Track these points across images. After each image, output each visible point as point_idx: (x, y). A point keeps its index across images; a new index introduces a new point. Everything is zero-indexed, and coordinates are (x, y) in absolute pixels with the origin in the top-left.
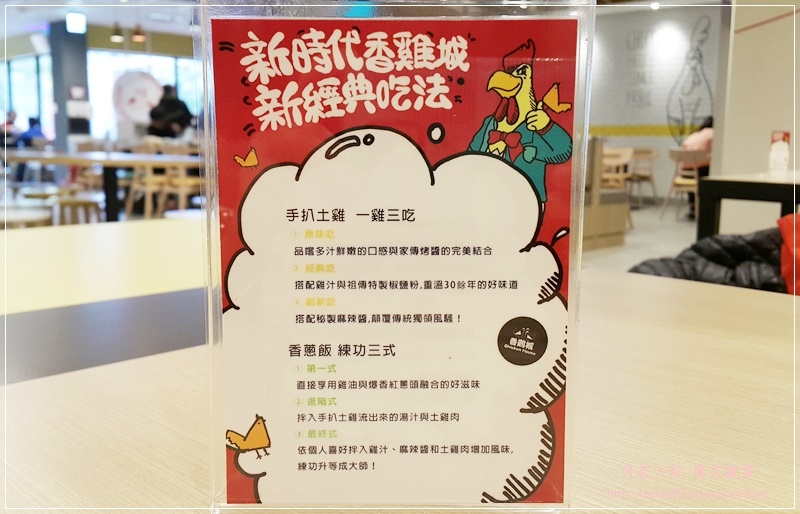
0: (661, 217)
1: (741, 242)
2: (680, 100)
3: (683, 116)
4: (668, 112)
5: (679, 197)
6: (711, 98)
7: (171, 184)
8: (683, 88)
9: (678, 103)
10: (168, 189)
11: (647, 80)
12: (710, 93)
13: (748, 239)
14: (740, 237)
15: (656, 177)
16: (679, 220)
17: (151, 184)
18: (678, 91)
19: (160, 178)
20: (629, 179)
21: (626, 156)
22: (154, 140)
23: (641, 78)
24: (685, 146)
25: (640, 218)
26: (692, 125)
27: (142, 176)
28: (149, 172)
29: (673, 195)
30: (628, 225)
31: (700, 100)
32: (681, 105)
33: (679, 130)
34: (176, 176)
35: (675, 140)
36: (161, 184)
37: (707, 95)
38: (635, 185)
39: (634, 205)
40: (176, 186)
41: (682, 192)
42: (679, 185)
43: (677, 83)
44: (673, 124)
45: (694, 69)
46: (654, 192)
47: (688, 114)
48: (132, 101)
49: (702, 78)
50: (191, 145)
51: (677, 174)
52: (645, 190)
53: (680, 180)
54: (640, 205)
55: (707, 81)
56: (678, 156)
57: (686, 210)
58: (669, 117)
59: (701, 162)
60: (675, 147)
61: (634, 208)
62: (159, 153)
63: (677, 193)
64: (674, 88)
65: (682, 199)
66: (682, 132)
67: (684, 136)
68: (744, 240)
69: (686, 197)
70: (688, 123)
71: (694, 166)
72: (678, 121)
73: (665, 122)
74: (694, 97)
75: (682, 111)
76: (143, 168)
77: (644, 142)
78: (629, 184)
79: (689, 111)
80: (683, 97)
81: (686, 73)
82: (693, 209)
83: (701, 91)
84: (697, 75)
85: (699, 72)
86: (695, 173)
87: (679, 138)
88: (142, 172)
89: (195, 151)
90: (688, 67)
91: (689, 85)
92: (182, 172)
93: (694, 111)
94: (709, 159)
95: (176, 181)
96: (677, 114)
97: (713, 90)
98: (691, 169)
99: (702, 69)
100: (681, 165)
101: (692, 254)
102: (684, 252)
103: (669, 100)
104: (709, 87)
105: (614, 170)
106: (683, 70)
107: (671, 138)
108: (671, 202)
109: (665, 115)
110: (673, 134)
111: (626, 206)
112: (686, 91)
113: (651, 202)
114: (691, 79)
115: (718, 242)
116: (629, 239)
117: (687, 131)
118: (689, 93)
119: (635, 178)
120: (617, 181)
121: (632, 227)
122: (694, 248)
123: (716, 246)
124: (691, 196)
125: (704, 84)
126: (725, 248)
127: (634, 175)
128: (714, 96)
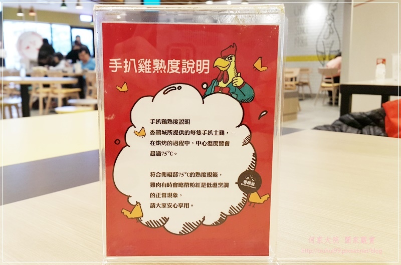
0: (315, 105)
1: (364, 116)
2: (323, 42)
3: (325, 51)
4: (317, 48)
5: (324, 93)
6: (340, 41)
7: (53, 93)
8: (324, 35)
9: (322, 43)
10: (51, 96)
11: (305, 31)
12: (339, 38)
13: (368, 114)
14: (364, 113)
15: (311, 83)
16: (324, 105)
17: (42, 93)
18: (322, 37)
19: (47, 90)
20: (297, 85)
21: (296, 73)
22: (43, 69)
23: (302, 31)
24: (327, 66)
25: (304, 105)
26: (329, 56)
27: (37, 88)
28: (41, 86)
29: (321, 93)
30: (298, 109)
31: (333, 42)
32: (324, 45)
33: (323, 58)
34: (55, 88)
35: (321, 63)
36: (48, 93)
37: (337, 39)
38: (301, 88)
39: (301, 98)
40: (56, 94)
41: (325, 91)
42: (324, 87)
43: (321, 33)
44: (320, 54)
45: (330, 25)
46: (311, 91)
47: (327, 49)
48: (28, 48)
49: (334, 30)
50: (64, 72)
51: (322, 81)
52: (305, 90)
53: (324, 85)
54: (304, 98)
55: (336, 31)
56: (323, 72)
57: (328, 100)
58: (317, 51)
59: (335, 75)
60: (321, 67)
61: (301, 100)
62: (46, 76)
63: (323, 91)
64: (319, 36)
65: (325, 95)
66: (324, 59)
67: (326, 61)
68: (366, 115)
69: (327, 93)
70: (327, 54)
71: (331, 76)
72: (322, 53)
73: (315, 54)
74: (330, 40)
75: (324, 48)
76: (38, 84)
77: (304, 64)
78: (297, 87)
79: (328, 47)
80: (324, 40)
81: (326, 27)
82: (331, 99)
83: (334, 37)
84: (332, 28)
85: (333, 26)
86: (332, 80)
87: (322, 62)
88: (37, 86)
89: (65, 74)
90: (327, 24)
91: (328, 34)
92: (59, 87)
93: (331, 48)
94: (340, 73)
95: (56, 91)
96: (321, 49)
97: (341, 36)
98: (330, 78)
99: (334, 25)
100: (325, 77)
101: (340, 123)
102: (335, 122)
103: (317, 42)
104: (338, 35)
105: (289, 80)
106: (324, 26)
107: (319, 62)
108: (320, 96)
109: (315, 50)
110: (319, 60)
111: (297, 99)
112: (326, 37)
113: (309, 96)
114: (328, 31)
115: (352, 116)
116: (299, 116)
117: (327, 58)
118: (327, 38)
119: (300, 84)
120: (291, 85)
121: (300, 110)
122: (340, 120)
123: (352, 118)
124: (330, 93)
125: (335, 33)
126: (356, 119)
127: (300, 82)
128: (341, 39)
